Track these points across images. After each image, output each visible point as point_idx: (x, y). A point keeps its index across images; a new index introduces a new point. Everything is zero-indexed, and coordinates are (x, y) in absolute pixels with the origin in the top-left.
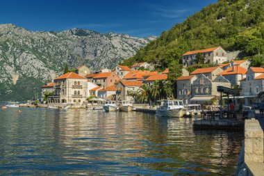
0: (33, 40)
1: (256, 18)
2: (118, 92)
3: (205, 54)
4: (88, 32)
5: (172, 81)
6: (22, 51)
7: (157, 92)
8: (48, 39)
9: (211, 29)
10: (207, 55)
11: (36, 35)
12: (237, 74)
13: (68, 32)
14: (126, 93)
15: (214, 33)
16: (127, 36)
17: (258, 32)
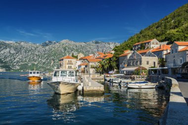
0: (76, 46)
1: (178, 24)
2: (86, 66)
3: (145, 43)
4: (100, 42)
5: (116, 58)
6: (72, 50)
7: (107, 65)
8: (83, 45)
9: (152, 32)
10: (147, 44)
11: (78, 44)
12: (163, 50)
13: (91, 42)
14: (90, 67)
15: (154, 34)
16: (117, 43)
17: (180, 30)
